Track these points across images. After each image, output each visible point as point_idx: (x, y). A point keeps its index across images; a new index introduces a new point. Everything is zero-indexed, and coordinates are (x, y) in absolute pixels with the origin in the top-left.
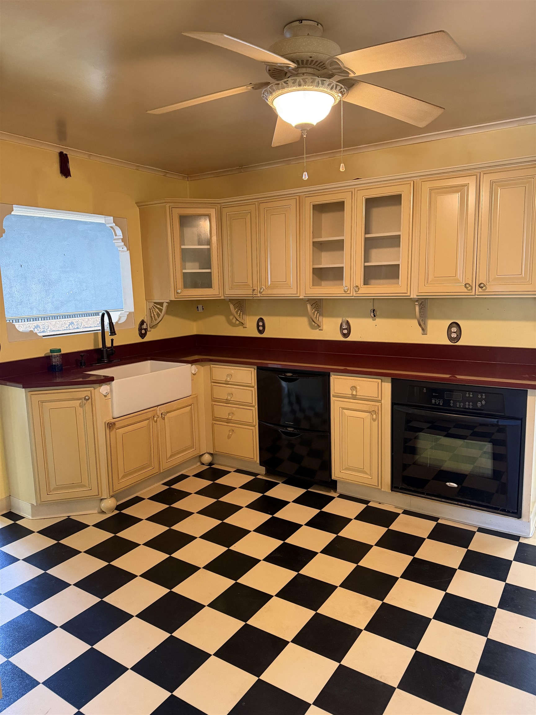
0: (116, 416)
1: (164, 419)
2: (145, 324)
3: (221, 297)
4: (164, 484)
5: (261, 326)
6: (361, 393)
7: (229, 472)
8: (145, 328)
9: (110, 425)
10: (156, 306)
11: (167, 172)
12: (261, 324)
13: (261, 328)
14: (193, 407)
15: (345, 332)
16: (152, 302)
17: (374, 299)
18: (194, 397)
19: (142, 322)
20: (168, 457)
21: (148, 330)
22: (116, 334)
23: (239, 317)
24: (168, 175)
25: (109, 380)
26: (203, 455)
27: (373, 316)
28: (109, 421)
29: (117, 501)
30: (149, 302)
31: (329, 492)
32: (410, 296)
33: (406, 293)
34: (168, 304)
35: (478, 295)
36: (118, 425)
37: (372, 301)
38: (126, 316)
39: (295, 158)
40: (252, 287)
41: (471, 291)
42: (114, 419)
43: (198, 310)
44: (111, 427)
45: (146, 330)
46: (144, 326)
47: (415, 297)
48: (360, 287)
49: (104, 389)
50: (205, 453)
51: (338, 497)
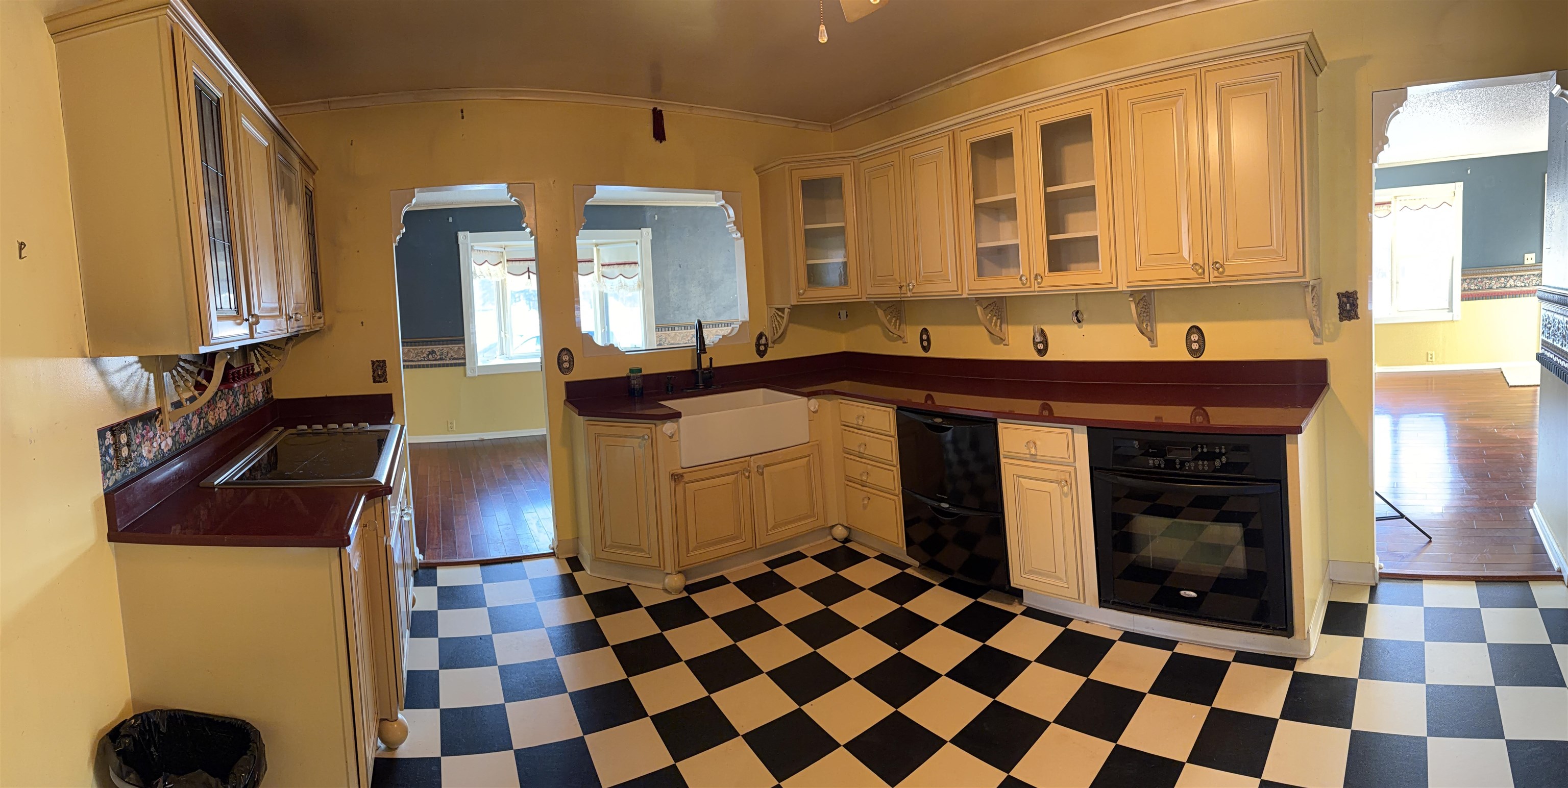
0: (684, 466)
1: (762, 474)
2: (764, 338)
3: (861, 298)
4: (766, 563)
5: (925, 340)
6: (1043, 451)
7: (867, 558)
8: (763, 343)
9: (676, 477)
10: (777, 313)
11: (798, 122)
12: (925, 337)
13: (925, 344)
14: (812, 459)
15: (1041, 346)
16: (773, 308)
17: (1076, 293)
18: (813, 445)
19: (761, 335)
20: (769, 528)
21: (769, 346)
22: (706, 353)
23: (894, 327)
24: (800, 126)
25: (677, 415)
26: (833, 526)
27: (1076, 321)
28: (674, 472)
29: (687, 579)
30: (770, 308)
31: (1010, 604)
32: (1117, 287)
33: (1110, 283)
34: (790, 310)
35: (1214, 282)
36: (687, 478)
37: (1074, 297)
38: (738, 326)
39: (956, 75)
40: (900, 283)
41: (1202, 276)
42: (683, 470)
43: (840, 317)
44: (677, 480)
45: (766, 345)
46: (763, 341)
47: (1125, 289)
48: (1043, 275)
49: (668, 427)
50: (837, 524)
51: (1023, 614)
